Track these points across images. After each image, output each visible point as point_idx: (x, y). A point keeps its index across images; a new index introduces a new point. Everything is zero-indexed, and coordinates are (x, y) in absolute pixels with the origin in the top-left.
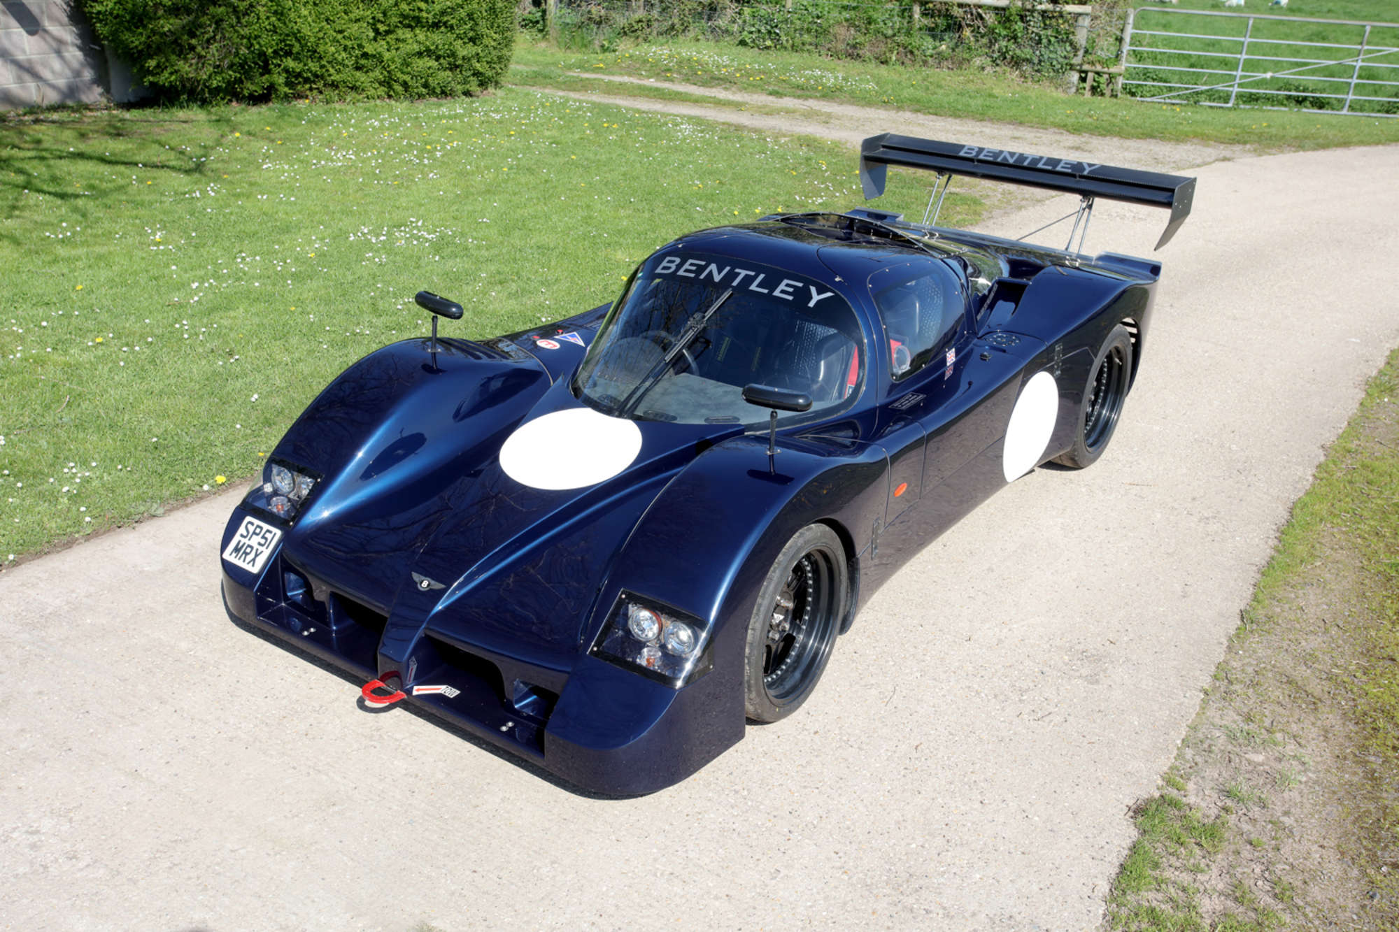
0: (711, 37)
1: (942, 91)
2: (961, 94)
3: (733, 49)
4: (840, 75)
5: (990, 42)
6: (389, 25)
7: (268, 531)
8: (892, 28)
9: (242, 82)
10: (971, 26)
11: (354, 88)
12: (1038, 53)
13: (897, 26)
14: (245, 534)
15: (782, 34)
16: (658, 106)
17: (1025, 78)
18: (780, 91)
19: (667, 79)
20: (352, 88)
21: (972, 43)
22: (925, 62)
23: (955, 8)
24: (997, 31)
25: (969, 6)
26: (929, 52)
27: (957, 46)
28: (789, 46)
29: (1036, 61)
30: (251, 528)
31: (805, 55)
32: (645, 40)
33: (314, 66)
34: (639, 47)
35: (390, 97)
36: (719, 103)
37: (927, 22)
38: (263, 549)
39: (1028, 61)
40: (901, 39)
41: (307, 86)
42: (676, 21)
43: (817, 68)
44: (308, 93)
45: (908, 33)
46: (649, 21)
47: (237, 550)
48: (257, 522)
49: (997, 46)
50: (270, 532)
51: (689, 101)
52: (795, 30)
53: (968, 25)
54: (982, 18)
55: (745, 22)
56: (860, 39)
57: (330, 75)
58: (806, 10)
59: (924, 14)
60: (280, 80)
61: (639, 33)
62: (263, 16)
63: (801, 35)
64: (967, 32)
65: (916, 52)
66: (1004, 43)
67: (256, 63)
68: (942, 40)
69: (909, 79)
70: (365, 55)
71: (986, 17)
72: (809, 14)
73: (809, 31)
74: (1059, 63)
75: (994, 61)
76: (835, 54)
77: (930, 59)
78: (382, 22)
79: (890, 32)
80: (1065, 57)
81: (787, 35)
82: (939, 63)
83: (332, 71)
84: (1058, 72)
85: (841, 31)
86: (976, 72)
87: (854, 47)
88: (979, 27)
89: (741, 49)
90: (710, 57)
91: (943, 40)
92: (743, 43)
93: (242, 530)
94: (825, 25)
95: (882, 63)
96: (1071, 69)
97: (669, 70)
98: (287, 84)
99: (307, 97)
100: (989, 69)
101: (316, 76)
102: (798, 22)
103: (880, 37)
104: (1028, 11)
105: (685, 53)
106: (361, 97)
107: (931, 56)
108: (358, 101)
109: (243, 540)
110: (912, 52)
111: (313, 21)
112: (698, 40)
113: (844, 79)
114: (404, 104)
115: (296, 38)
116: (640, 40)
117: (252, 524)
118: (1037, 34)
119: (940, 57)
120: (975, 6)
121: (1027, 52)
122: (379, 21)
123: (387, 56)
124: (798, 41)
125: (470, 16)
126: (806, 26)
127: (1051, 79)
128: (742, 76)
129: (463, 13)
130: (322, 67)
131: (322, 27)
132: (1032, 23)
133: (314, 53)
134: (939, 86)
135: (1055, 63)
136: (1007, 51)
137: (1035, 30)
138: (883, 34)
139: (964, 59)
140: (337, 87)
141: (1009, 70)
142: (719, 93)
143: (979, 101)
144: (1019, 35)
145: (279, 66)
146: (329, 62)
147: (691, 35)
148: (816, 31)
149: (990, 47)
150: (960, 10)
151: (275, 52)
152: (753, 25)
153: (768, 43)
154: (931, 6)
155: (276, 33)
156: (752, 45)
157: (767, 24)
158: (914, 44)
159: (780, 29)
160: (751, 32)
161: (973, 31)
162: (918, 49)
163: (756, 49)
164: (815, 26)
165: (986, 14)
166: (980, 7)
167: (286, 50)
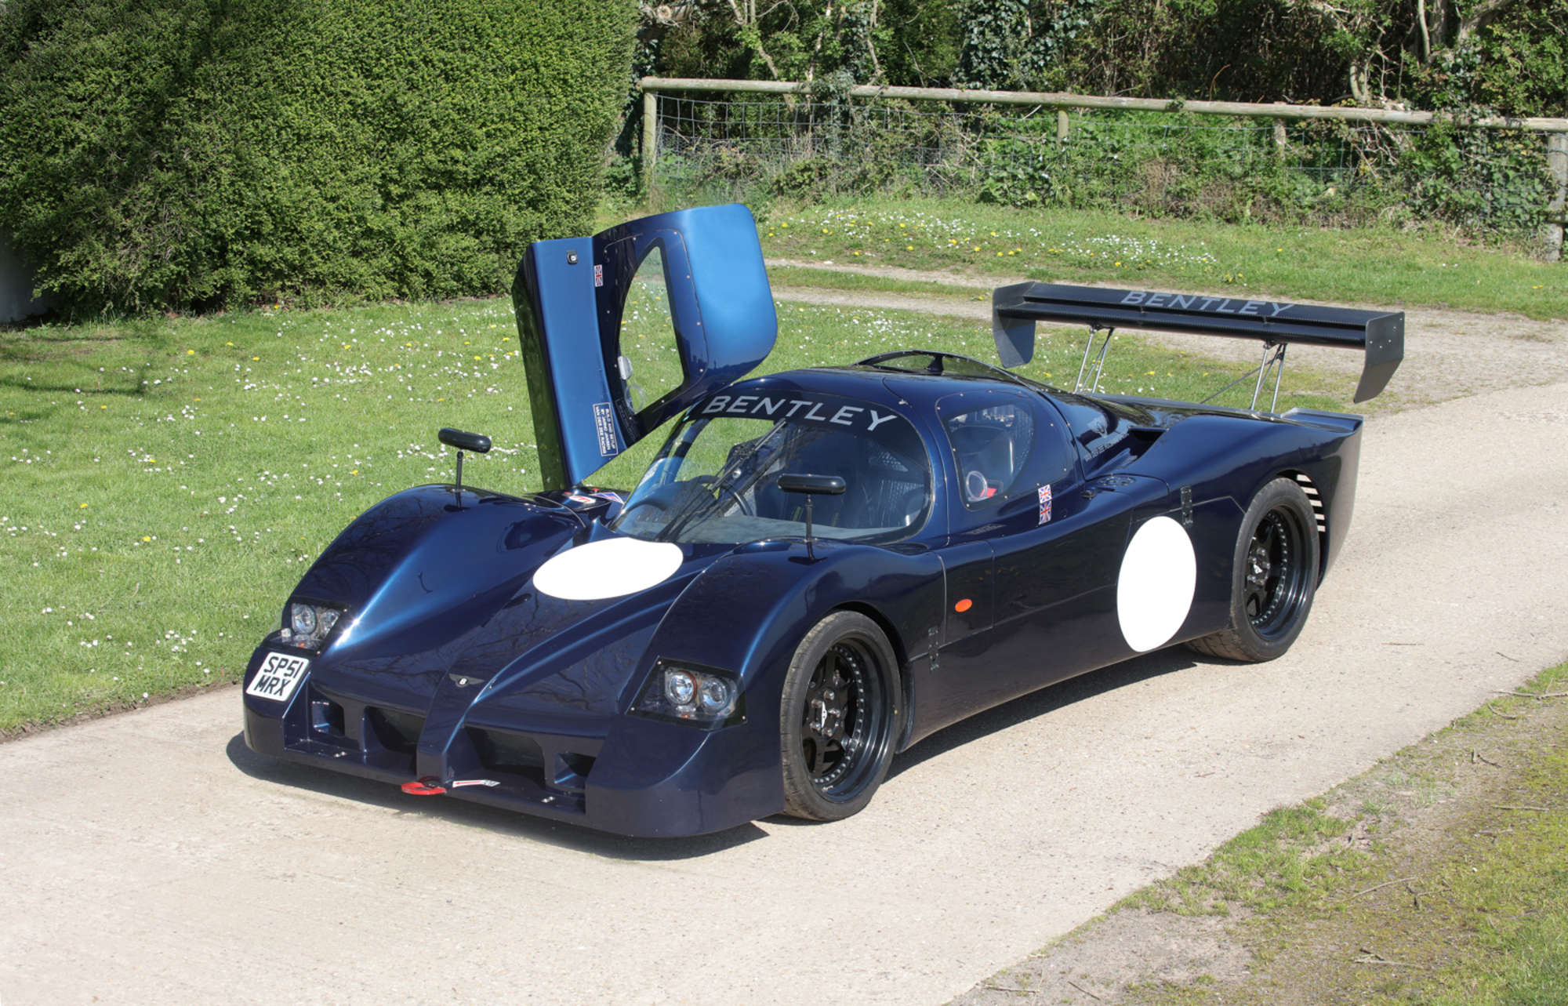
0: (931, 190)
1: (1325, 263)
2: (1359, 266)
3: (970, 208)
4: (1153, 244)
5: (1408, 180)
6: (406, 186)
7: (294, 662)
8: (1242, 163)
9: (184, 281)
10: (1374, 156)
11: (348, 285)
12: (1488, 195)
13: (1249, 159)
14: (269, 668)
15: (1053, 180)
16: (839, 299)
17: (1473, 237)
18: (1051, 271)
19: (855, 260)
20: (345, 285)
21: (1379, 184)
22: (1302, 218)
23: (1344, 127)
24: (1416, 162)
25: (1368, 123)
26: (1307, 201)
27: (1353, 189)
28: (1066, 199)
29: (1488, 210)
30: (275, 663)
31: (1095, 212)
32: (816, 201)
33: (291, 253)
34: (806, 212)
35: (402, 296)
36: (940, 291)
37: (1300, 151)
38: (291, 678)
39: (1476, 209)
40: (1258, 180)
41: (278, 284)
42: (869, 165)
43: (1114, 233)
44: (279, 294)
45: (1269, 171)
46: (823, 168)
47: (261, 684)
48: (281, 656)
49: (1419, 187)
50: (297, 662)
51: (892, 290)
52: (1077, 173)
53: (1367, 155)
54: (1391, 143)
55: (988, 163)
56: (1189, 183)
57: (314, 266)
58: (1094, 138)
59: (1294, 140)
60: (238, 274)
61: (806, 188)
62: (225, 181)
63: (1087, 180)
64: (1367, 166)
65: (1285, 201)
66: (1431, 182)
67: (209, 252)
68: (1328, 179)
69: (1273, 245)
70: (368, 233)
71: (1397, 140)
72: (1098, 145)
73: (1099, 173)
74: (1525, 212)
75: (1417, 212)
76: (1146, 210)
77: (1309, 212)
78: (396, 182)
79: (1238, 170)
80: (1535, 202)
81: (1062, 181)
82: (1326, 218)
83: (317, 258)
84: (1526, 226)
85: (1156, 172)
86: (1389, 231)
87: (1179, 196)
88: (1387, 157)
89: (985, 209)
90: (929, 222)
91: (1332, 180)
92: (986, 198)
93: (266, 665)
94: (1127, 163)
95: (1228, 221)
96: (1546, 221)
97: (858, 246)
98: (252, 282)
99: (275, 302)
100: (1409, 225)
101: (293, 268)
102: (1080, 159)
103: (1225, 180)
104: (1464, 128)
105: (885, 218)
106: (358, 297)
107: (1312, 207)
108: (354, 304)
109: (268, 674)
110: (1277, 202)
111: (296, 185)
112: (909, 196)
113: (1160, 248)
114: (426, 305)
115: (268, 211)
116: (808, 200)
117: (277, 658)
118: (1483, 166)
119: (1326, 210)
120: (1375, 122)
121: (1468, 196)
122: (392, 180)
123: (400, 233)
124: (1081, 191)
125: (531, 167)
126: (1094, 165)
127: (1517, 239)
128: (983, 249)
129: (519, 163)
130: (303, 252)
131: (308, 194)
132: (1473, 148)
133: (292, 234)
134: (1324, 255)
135: (1519, 211)
136: (1437, 195)
137: (1479, 158)
138: (1226, 174)
139: (1365, 210)
140: (323, 283)
141: (1444, 225)
142: (944, 278)
143: (1390, 276)
144: (1454, 166)
145: (242, 253)
146: (313, 246)
147: (897, 187)
148: (1112, 172)
149: (1408, 189)
150: (1353, 130)
151: (237, 233)
152: (1004, 168)
153: (1031, 196)
154: (1303, 124)
155: (242, 205)
156: (1002, 200)
157: (1026, 164)
158: (1279, 188)
159: (1049, 172)
160: (1001, 180)
161: (1378, 164)
162: (1287, 196)
163: (1010, 207)
164: (1109, 166)
165: (1395, 135)
166: (1385, 124)
167: (253, 230)
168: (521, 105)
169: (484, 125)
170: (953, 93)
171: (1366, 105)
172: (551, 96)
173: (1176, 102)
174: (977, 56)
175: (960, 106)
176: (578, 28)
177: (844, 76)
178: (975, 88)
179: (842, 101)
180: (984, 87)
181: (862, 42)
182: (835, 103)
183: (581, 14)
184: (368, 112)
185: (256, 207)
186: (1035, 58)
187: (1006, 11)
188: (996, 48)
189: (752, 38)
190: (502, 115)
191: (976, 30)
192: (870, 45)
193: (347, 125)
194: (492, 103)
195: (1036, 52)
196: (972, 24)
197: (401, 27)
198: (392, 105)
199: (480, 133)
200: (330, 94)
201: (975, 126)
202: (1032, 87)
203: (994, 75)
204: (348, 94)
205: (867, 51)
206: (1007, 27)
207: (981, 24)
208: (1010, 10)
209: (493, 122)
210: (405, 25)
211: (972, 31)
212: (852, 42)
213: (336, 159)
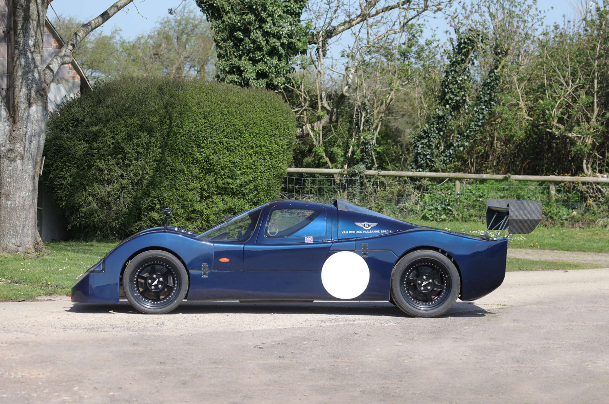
2: (589, 241)
6: (209, 193)
9: (124, 226)
10: (594, 197)
15: (454, 210)
21: (596, 209)
22: (562, 225)
23: (580, 185)
25: (591, 184)
26: (564, 217)
27: (585, 212)
28: (459, 218)
31: (472, 223)
37: (561, 196)
45: (548, 205)
52: (464, 207)
53: (591, 197)
54: (600, 191)
55: (425, 203)
58: (471, 192)
59: (559, 191)
63: (468, 210)
64: (590, 201)
65: (555, 218)
68: (573, 208)
69: (550, 234)
70: (194, 211)
71: (604, 190)
72: (473, 195)
73: (474, 207)
77: (566, 222)
78: (206, 191)
81: (457, 210)
82: (573, 225)
86: (600, 228)
88: (599, 198)
89: (424, 221)
91: (575, 208)
92: (425, 217)
94: (486, 202)
102: (465, 201)
107: (566, 220)
110: (551, 218)
119: (574, 221)
120: (594, 183)
123: (205, 212)
124: (466, 214)
125: (256, 188)
126: (471, 203)
129: (252, 186)
134: (572, 238)
139: (590, 220)
148: (480, 206)
150: (584, 186)
151: (146, 207)
152: (432, 205)
153: (444, 217)
154: (562, 184)
155: (149, 196)
156: (431, 219)
157: (442, 203)
158: (552, 212)
159: (452, 206)
160: (431, 210)
161: (595, 201)
162: (556, 215)
163: (435, 222)
164: (478, 203)
165: (603, 188)
166: (598, 183)
167: (151, 207)
168: (254, 162)
169: (240, 170)
170: (410, 174)
171: (590, 175)
172: (265, 159)
173: (507, 176)
174: (420, 158)
175: (412, 179)
176: (276, 132)
177: (362, 166)
178: (419, 171)
179: (361, 177)
180: (423, 171)
181: (370, 152)
182: (358, 178)
183: (278, 127)
184: (197, 161)
185: (154, 197)
186: (445, 159)
187: (433, 138)
188: (428, 154)
189: (321, 151)
190: (247, 166)
191: (420, 146)
192: (373, 153)
193: (189, 167)
194: (244, 161)
195: (446, 156)
196: (419, 144)
197: (212, 128)
198: (207, 159)
199: (239, 172)
200: (185, 153)
201: (419, 188)
202: (443, 171)
203: (428, 166)
204: (191, 154)
205: (372, 156)
206: (434, 145)
207: (422, 143)
208: (435, 137)
209: (244, 169)
210: (214, 127)
211: (418, 147)
212: (365, 152)
213: (184, 180)
